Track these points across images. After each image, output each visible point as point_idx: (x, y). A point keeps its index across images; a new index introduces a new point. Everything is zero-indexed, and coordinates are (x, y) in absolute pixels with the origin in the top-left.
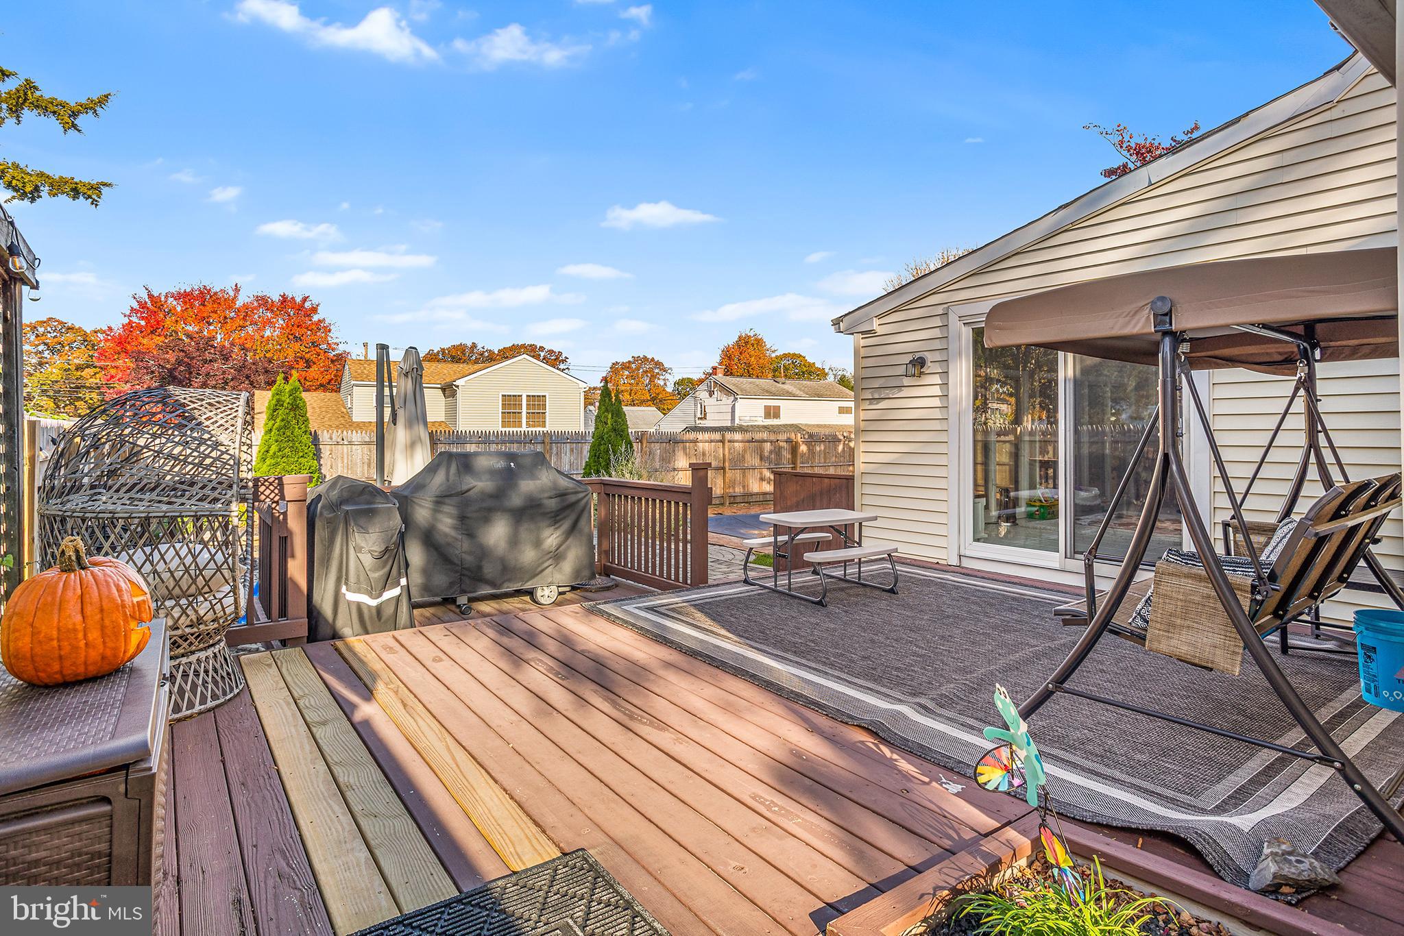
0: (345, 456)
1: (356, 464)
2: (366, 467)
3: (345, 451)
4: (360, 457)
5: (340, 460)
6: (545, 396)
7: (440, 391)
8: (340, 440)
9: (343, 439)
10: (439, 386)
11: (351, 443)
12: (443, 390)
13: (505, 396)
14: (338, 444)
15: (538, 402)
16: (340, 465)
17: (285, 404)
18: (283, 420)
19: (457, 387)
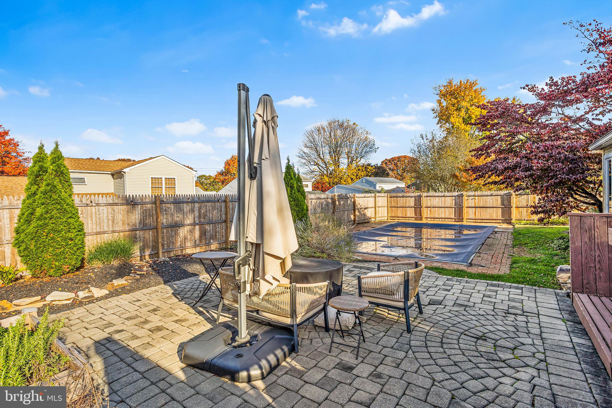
0: (94, 215)
1: (103, 221)
2: (110, 223)
3: (94, 211)
4: (106, 215)
5: (89, 219)
6: (174, 178)
7: (110, 176)
8: (88, 202)
9: (91, 202)
10: (110, 173)
11: (98, 205)
12: (113, 175)
13: (153, 178)
14: (87, 205)
15: (171, 181)
16: (89, 222)
17: (49, 170)
18: (48, 185)
19: (125, 172)
